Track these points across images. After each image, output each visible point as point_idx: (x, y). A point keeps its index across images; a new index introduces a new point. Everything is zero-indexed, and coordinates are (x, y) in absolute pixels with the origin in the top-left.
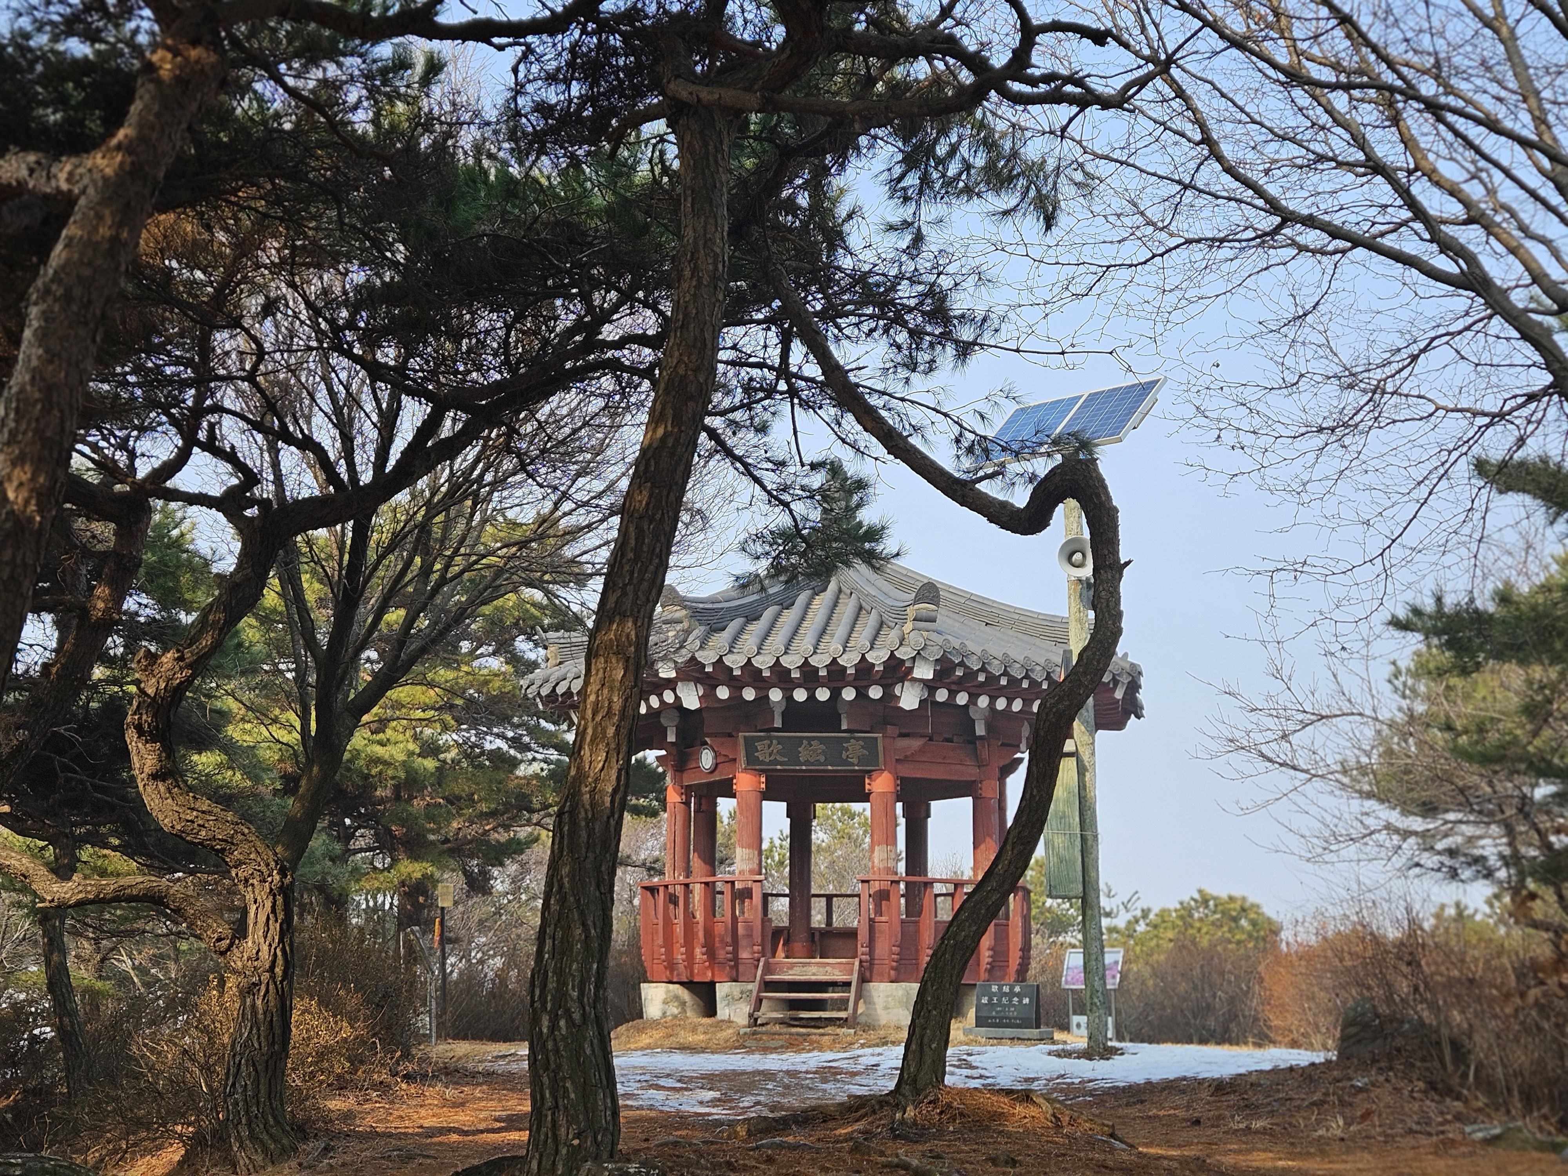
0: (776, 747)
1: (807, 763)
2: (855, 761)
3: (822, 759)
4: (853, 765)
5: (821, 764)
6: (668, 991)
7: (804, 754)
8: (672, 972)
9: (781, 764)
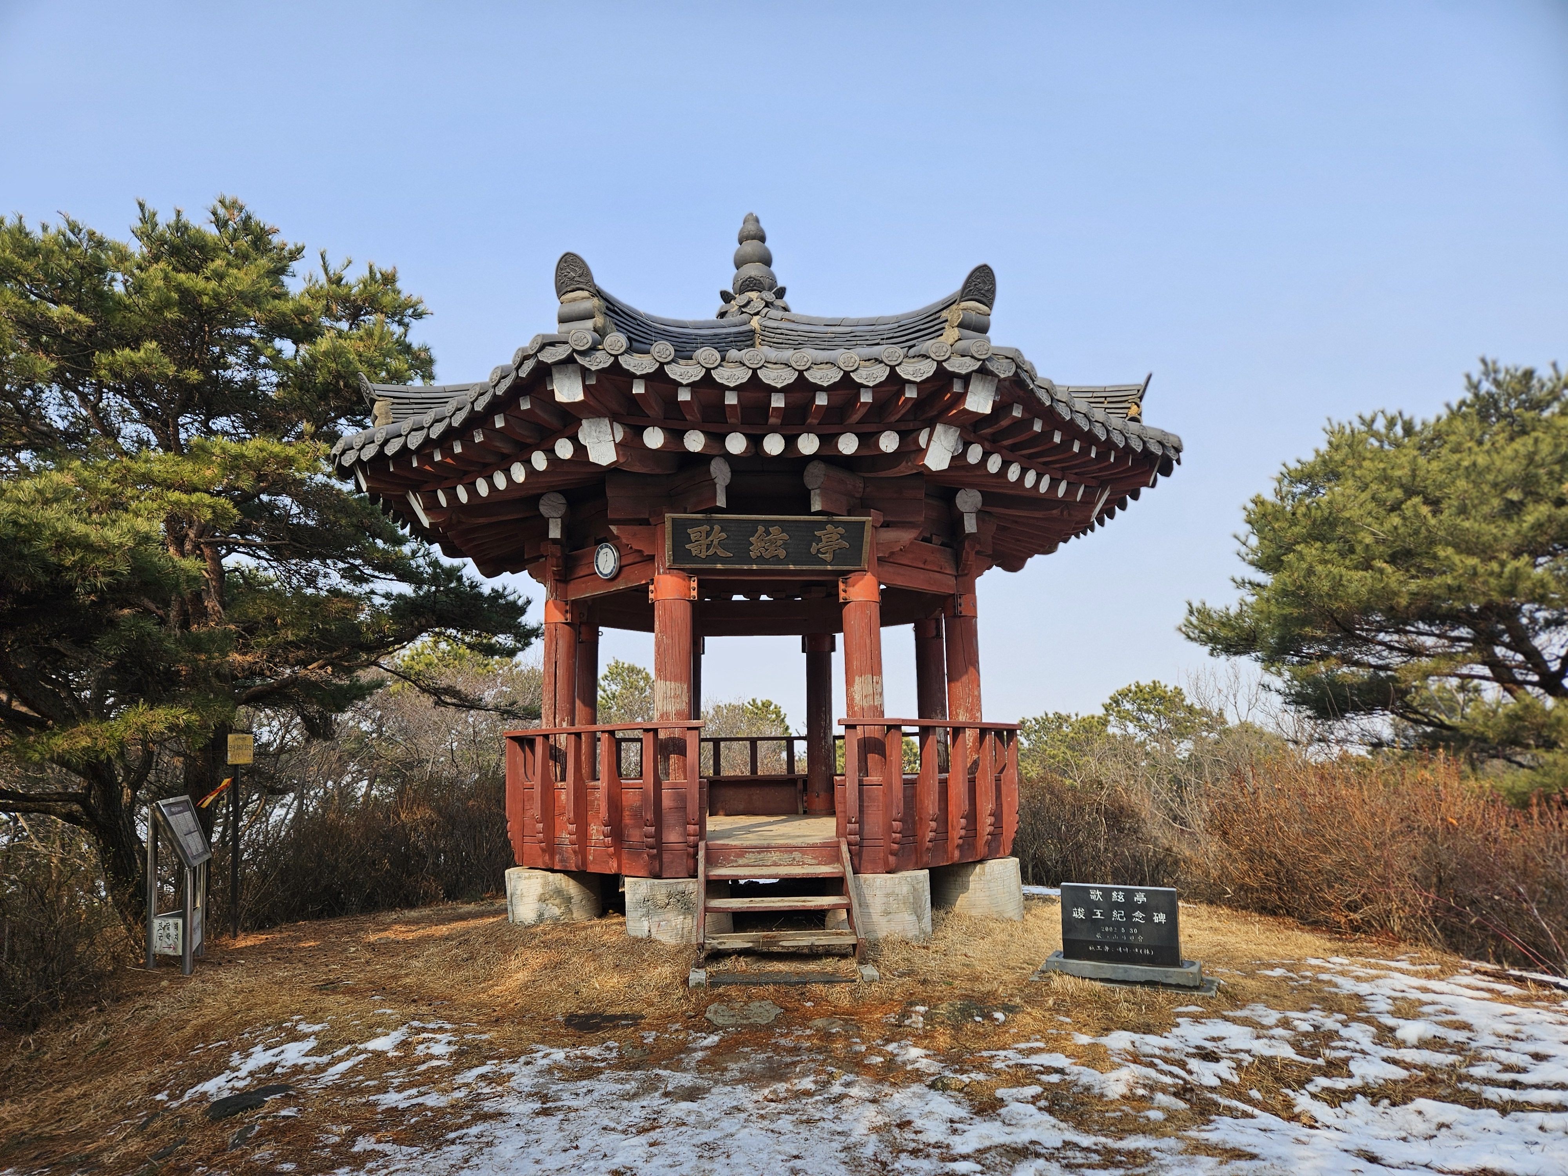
0: (718, 535)
1: (760, 559)
2: (828, 557)
3: (782, 553)
4: (824, 562)
5: (779, 561)
6: (546, 884)
7: (757, 546)
8: (552, 857)
9: (723, 561)
